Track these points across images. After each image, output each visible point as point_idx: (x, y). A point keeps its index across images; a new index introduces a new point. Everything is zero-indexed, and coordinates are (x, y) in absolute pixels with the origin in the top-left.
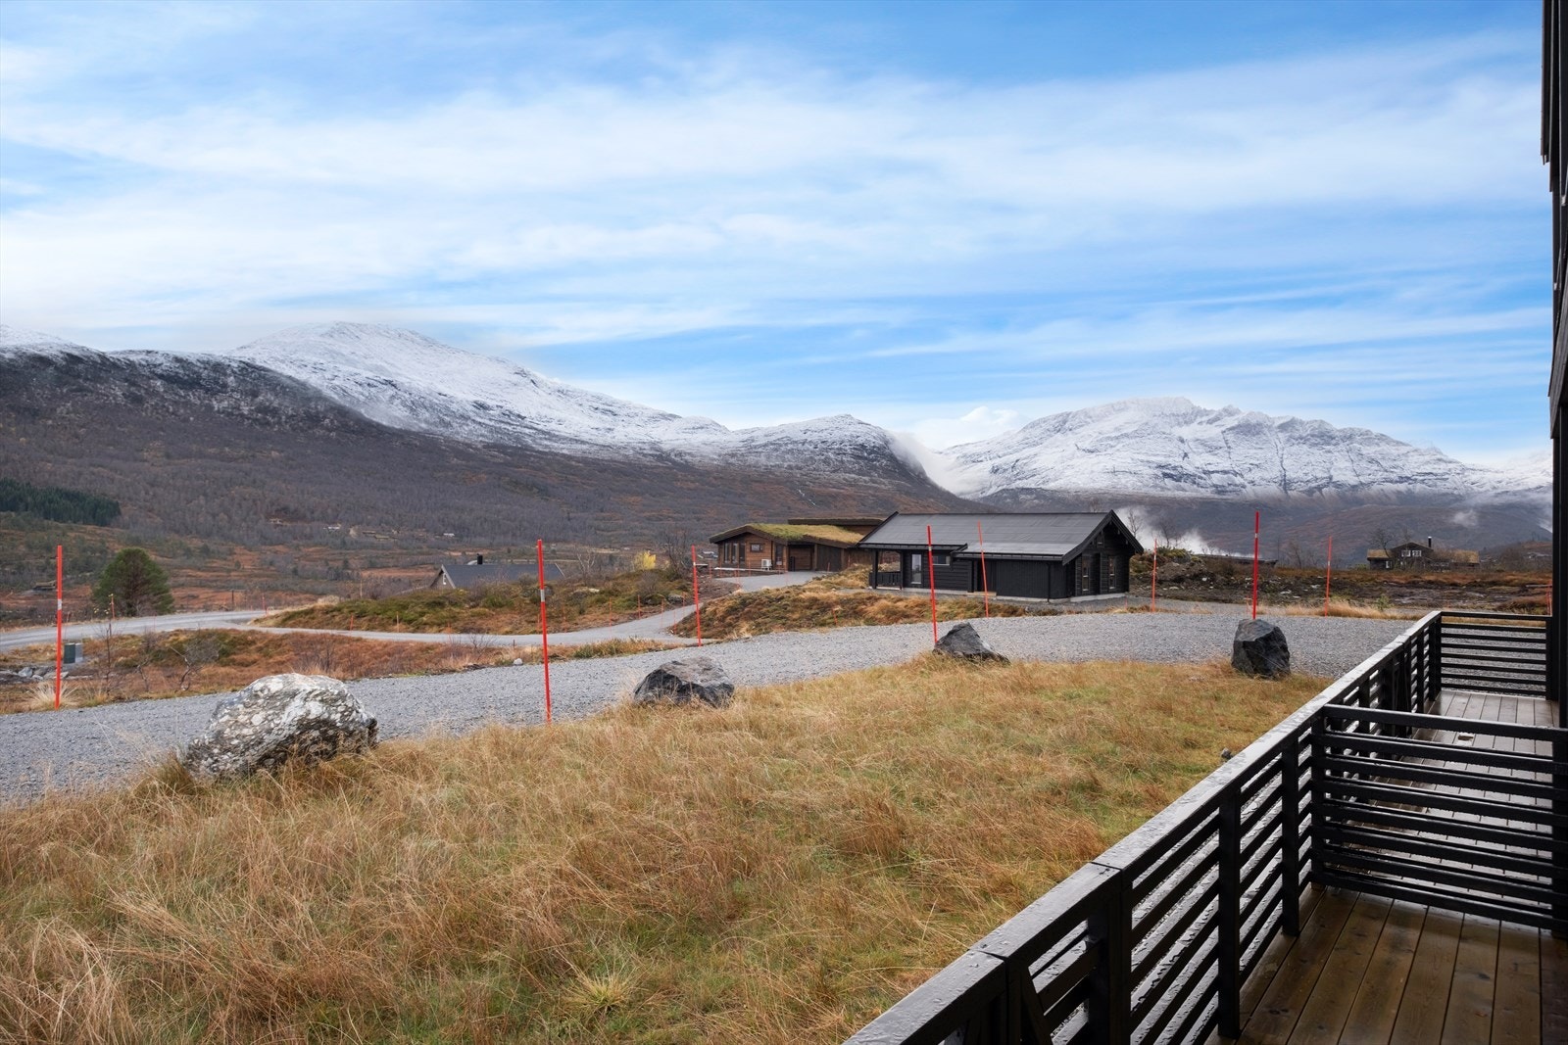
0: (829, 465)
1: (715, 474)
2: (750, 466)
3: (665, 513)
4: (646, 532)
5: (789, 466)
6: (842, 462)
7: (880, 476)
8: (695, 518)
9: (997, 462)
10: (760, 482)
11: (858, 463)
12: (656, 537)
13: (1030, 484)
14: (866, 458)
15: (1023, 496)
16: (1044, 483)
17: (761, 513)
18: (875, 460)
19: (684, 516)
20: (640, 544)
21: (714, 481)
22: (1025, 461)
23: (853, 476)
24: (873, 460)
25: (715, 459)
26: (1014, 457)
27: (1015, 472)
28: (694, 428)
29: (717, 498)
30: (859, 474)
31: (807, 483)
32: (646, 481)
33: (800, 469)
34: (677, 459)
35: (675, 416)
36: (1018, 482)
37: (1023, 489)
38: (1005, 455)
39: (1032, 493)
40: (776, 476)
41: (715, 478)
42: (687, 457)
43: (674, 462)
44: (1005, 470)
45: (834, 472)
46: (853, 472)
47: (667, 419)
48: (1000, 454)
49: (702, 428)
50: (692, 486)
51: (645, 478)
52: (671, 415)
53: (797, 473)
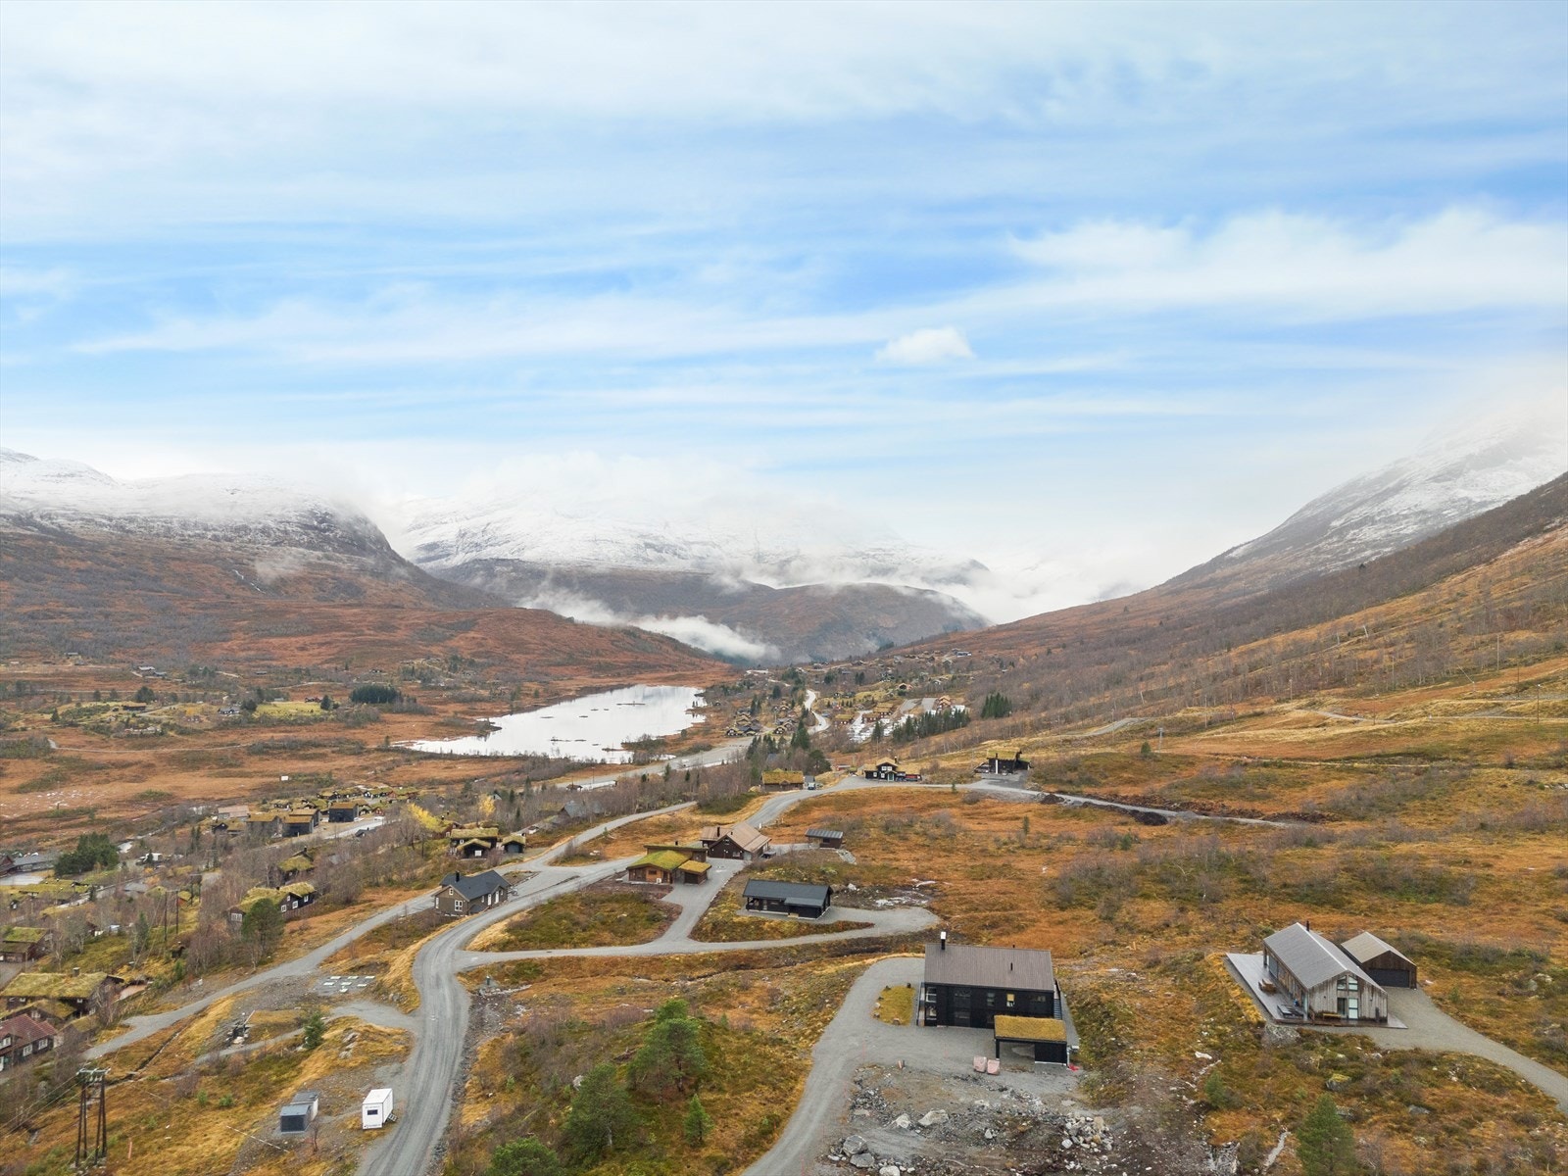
0: (269, 536)
1: (112, 548)
2: (158, 535)
3: (52, 606)
4: (32, 635)
5: (214, 536)
6: (286, 532)
7: (334, 550)
8: (101, 613)
9: (464, 525)
10: (179, 559)
11: (307, 534)
12: (52, 644)
13: (504, 552)
14: (316, 528)
15: (498, 568)
16: (519, 550)
17: (191, 604)
18: (328, 530)
19: (81, 610)
20: (30, 654)
21: (113, 559)
22: (498, 525)
23: (301, 550)
24: (325, 531)
25: (104, 525)
26: (484, 520)
27: (486, 538)
28: (59, 476)
29: (122, 583)
30: (308, 548)
31: (245, 561)
32: (11, 559)
33: (230, 540)
34: (46, 523)
35: (26, 457)
36: (489, 549)
37: (498, 560)
38: (473, 517)
39: (509, 565)
40: (199, 550)
41: (114, 554)
42: (61, 521)
43: (42, 528)
44: (474, 535)
45: (276, 544)
46: (301, 545)
47: (14, 460)
48: (468, 515)
49: (72, 475)
50: (82, 566)
51: (10, 555)
52: (20, 455)
53: (227, 547)
